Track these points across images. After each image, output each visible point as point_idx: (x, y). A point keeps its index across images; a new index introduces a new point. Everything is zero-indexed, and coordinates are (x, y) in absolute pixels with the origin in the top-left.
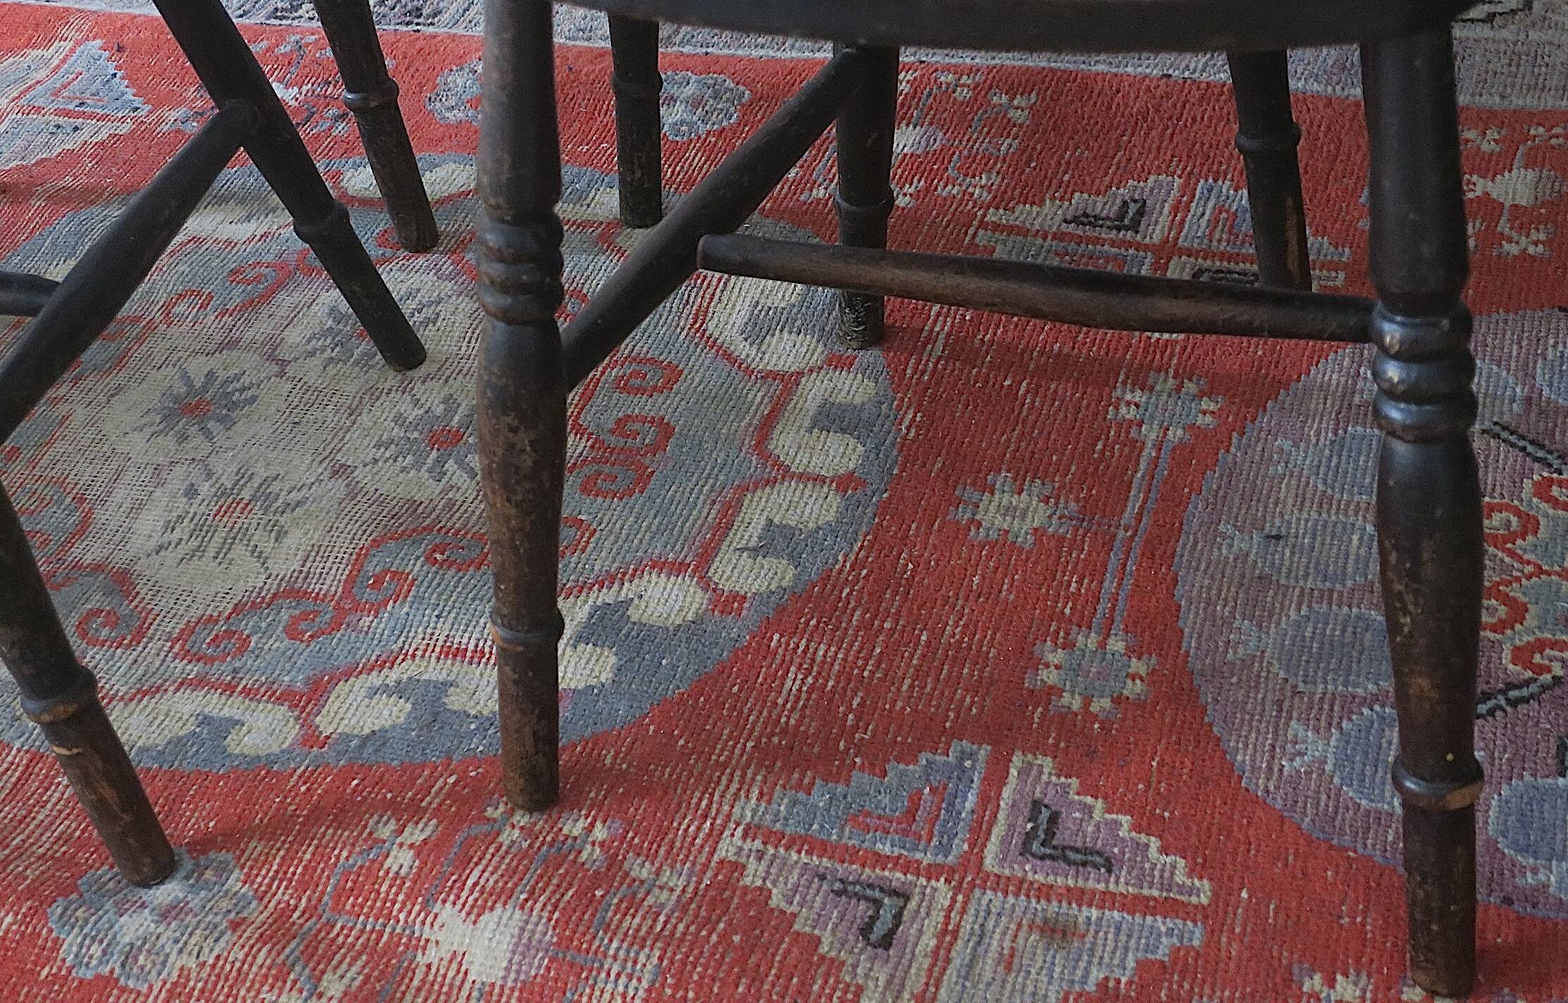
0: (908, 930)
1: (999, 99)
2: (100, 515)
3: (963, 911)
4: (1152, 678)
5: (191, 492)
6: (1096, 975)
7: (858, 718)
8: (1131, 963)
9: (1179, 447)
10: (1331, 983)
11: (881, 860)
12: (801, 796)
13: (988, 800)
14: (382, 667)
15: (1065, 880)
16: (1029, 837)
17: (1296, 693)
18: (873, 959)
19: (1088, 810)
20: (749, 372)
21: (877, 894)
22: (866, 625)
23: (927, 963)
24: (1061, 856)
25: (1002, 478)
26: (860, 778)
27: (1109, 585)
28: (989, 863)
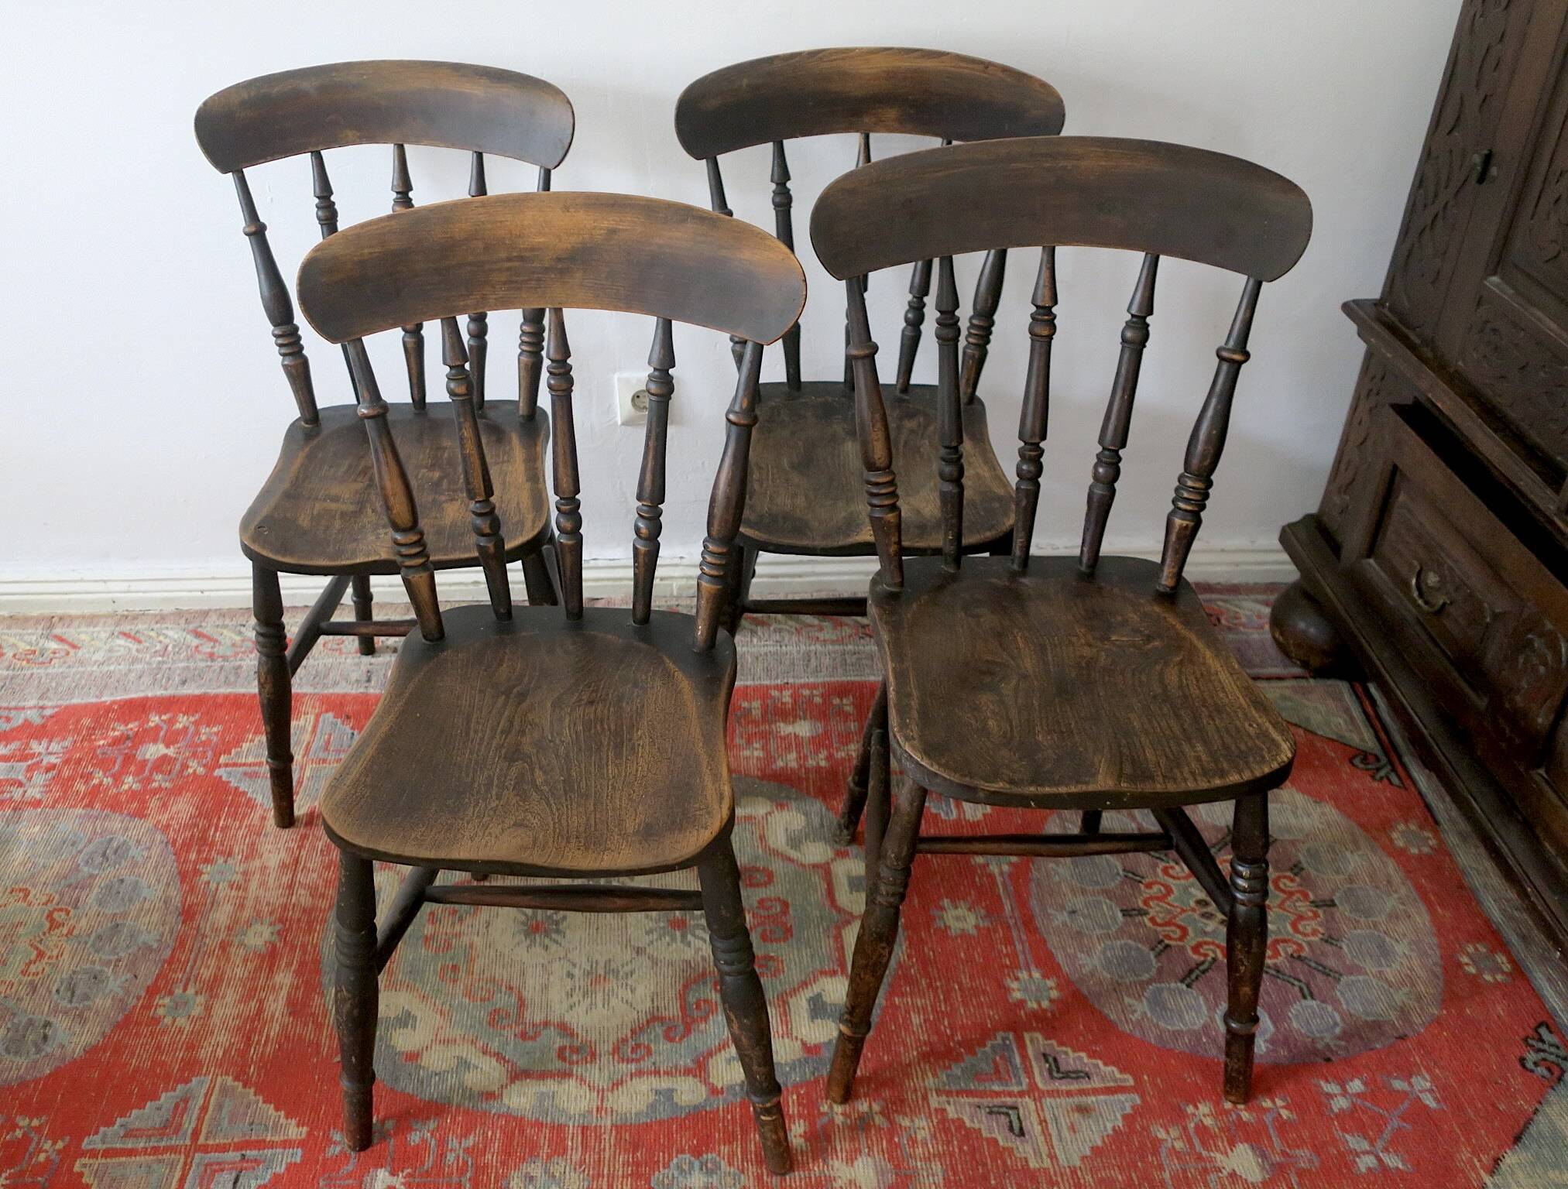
0: (1026, 1125)
1: (836, 701)
2: (525, 994)
3: (1043, 1110)
4: (1059, 987)
5: (570, 975)
6: (1109, 1126)
7: (951, 1029)
8: (1119, 1117)
9: (1010, 875)
10: (1197, 1108)
11: (997, 1094)
12: (949, 1072)
13: (1024, 1057)
14: (724, 1048)
15: (1074, 1086)
16: (1050, 1071)
17: (1119, 984)
18: (1022, 1142)
19: (1066, 1053)
20: (803, 866)
21: (1004, 1110)
22: (930, 985)
23: (1043, 1138)
24: (1066, 1076)
25: (946, 902)
26: (968, 1058)
27: (1019, 947)
28: (1040, 1085)
